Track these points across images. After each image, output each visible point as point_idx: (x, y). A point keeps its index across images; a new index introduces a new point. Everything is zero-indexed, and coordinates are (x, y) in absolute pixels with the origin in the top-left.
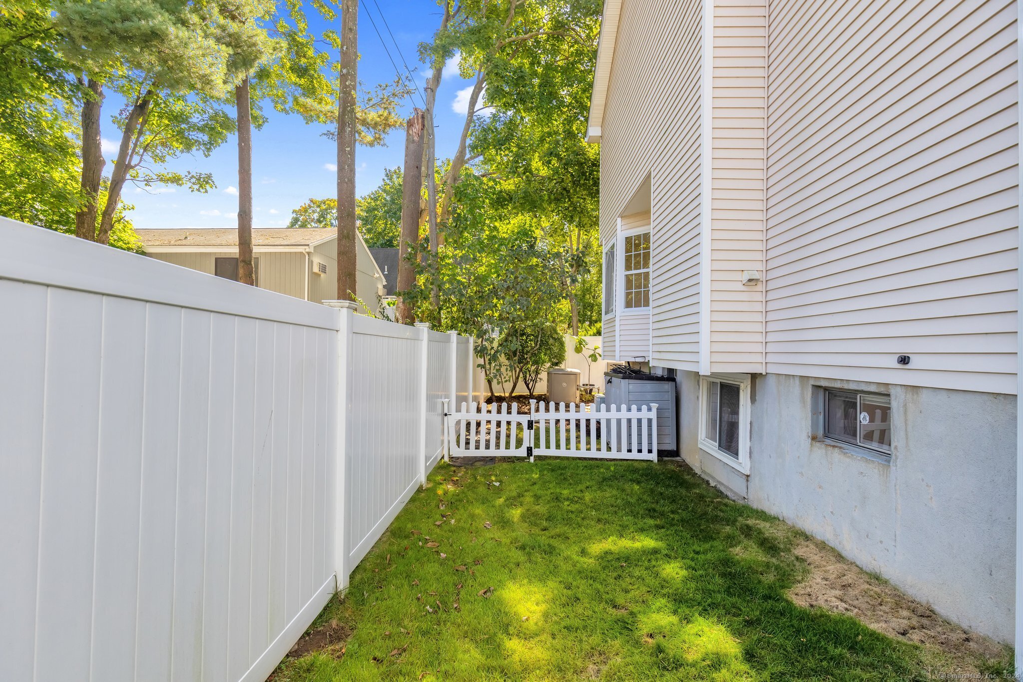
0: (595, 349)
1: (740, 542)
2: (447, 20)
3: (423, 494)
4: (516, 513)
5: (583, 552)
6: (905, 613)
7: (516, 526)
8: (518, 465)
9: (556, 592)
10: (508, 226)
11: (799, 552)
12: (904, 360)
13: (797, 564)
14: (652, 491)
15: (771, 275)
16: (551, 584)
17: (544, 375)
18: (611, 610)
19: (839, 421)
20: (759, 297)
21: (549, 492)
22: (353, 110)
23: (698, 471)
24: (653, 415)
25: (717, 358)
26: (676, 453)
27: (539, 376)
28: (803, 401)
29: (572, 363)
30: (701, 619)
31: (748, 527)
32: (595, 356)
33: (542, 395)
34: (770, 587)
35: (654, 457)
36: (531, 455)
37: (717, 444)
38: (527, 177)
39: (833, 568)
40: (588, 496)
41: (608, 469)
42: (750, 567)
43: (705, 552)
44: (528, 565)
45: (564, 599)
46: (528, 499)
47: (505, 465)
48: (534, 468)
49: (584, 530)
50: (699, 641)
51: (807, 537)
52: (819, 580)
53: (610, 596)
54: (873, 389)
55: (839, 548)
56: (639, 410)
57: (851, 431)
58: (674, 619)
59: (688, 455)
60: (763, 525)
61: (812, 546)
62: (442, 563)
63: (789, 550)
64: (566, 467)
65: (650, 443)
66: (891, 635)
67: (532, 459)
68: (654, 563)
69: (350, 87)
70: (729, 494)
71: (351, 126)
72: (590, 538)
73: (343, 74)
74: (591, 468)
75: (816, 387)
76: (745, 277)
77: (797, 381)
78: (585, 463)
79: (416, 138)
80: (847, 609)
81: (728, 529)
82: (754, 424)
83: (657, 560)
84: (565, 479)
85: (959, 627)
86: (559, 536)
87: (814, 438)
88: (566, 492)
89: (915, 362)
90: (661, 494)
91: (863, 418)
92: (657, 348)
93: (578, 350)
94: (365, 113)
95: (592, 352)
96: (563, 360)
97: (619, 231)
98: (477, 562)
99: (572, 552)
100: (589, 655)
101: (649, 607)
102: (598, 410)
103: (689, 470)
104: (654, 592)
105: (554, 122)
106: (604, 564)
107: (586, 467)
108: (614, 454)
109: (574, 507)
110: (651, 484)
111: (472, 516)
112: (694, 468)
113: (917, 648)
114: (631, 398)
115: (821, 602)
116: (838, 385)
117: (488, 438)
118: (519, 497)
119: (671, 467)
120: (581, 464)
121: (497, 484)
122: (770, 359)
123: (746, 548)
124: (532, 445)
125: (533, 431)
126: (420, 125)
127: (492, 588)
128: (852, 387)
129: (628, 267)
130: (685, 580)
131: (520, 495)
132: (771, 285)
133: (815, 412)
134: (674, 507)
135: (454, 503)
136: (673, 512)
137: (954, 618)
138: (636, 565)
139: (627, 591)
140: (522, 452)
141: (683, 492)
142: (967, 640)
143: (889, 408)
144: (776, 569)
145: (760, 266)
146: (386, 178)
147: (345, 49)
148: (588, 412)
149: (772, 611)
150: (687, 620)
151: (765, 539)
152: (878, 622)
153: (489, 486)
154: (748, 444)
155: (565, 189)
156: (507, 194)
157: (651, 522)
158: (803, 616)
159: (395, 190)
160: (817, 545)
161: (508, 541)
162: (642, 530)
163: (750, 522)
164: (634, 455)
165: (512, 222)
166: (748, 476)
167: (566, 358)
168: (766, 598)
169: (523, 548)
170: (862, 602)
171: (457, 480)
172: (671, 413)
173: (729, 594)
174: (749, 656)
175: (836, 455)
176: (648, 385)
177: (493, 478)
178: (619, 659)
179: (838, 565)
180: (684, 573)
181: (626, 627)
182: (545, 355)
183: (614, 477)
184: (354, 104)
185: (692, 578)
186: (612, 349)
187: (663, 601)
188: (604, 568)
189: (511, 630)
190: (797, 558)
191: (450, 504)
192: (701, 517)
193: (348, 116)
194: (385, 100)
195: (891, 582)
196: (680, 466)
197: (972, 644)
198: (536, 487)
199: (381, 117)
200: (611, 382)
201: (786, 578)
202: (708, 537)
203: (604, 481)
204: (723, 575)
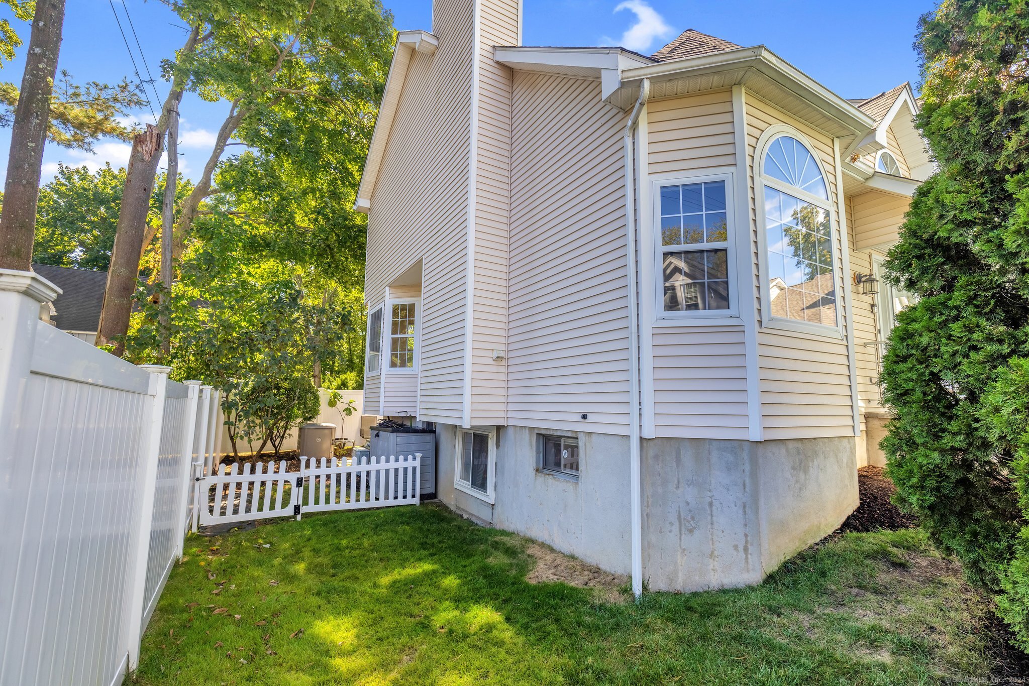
0: (350, 403)
1: (492, 554)
2: (195, 40)
3: (182, 569)
4: (300, 568)
5: (375, 586)
6: (586, 573)
7: (303, 579)
8: (286, 526)
9: (362, 618)
10: (258, 270)
11: (529, 552)
12: (585, 417)
13: (528, 559)
14: (421, 529)
15: (511, 354)
16: (355, 614)
17: (294, 431)
18: (409, 619)
19: (551, 458)
20: (503, 370)
21: (327, 544)
22: (46, 101)
23: (453, 508)
24: (417, 463)
25: (476, 414)
26: (434, 496)
27: (288, 432)
28: (531, 445)
29: (325, 417)
30: (475, 608)
31: (496, 542)
32: (350, 410)
33: (289, 452)
34: (515, 578)
35: (416, 501)
36: (299, 513)
37: (470, 483)
38: (288, 228)
39: (549, 557)
40: (366, 543)
41: (378, 516)
42: (501, 568)
43: (470, 565)
44: (329, 606)
45: (370, 622)
46: (307, 553)
47: (269, 528)
48: (305, 526)
49: (370, 569)
50: (475, 621)
51: (533, 542)
52: (542, 566)
53: (407, 610)
54: (569, 434)
55: (552, 544)
56: (406, 460)
57: (558, 464)
58: (457, 613)
59: (445, 497)
60: (506, 539)
61: (537, 546)
62: (238, 624)
63: (523, 551)
64: (337, 521)
65: (414, 489)
66: (580, 586)
67: (299, 517)
68: (435, 580)
69: (44, 72)
70: (479, 522)
71: (40, 118)
72: (377, 574)
73: (35, 54)
74: (362, 517)
75: (538, 434)
76: (495, 355)
77: (527, 429)
78: (356, 514)
79: (146, 158)
80: (558, 579)
81: (482, 547)
82: (498, 464)
83: (436, 577)
84: (339, 530)
85: (610, 573)
86: (349, 578)
87: (537, 470)
88: (344, 542)
89: (590, 418)
90: (428, 530)
91: (565, 454)
92: (424, 405)
93: (332, 404)
94: (65, 108)
95: (347, 406)
96: (317, 414)
97: (387, 298)
98: (275, 615)
99: (367, 586)
100: (402, 651)
101: (437, 609)
102: (359, 463)
103: (445, 508)
104: (440, 599)
105: (319, 180)
106: (396, 590)
107: (357, 517)
108: (382, 503)
109: (355, 553)
110: (419, 524)
111: (254, 579)
112: (450, 506)
113: (592, 589)
114: (398, 449)
115: (544, 579)
116: (551, 433)
117: (237, 502)
118: (297, 553)
119: (431, 507)
120: (351, 515)
121: (268, 546)
122: (510, 414)
123: (496, 557)
124: (300, 503)
125: (301, 489)
126: (154, 144)
127: (303, 629)
128: (559, 433)
129: (394, 332)
130: (460, 586)
131: (298, 552)
132: (511, 362)
133: (538, 452)
134: (440, 538)
135: (226, 571)
136: (440, 542)
137: (608, 570)
138: (421, 585)
139: (419, 604)
140: (289, 511)
141: (444, 525)
142: (614, 579)
143: (577, 447)
144: (517, 566)
145: (504, 348)
146: (60, 176)
147: (41, 24)
148: (348, 465)
149: (518, 590)
150: (466, 610)
151: (509, 548)
152: (574, 581)
153: (259, 549)
154: (494, 480)
155: (328, 246)
156: (263, 240)
157: (426, 552)
158: (535, 588)
159: (76, 193)
160: (539, 545)
161: (302, 592)
162: (420, 559)
163: (497, 539)
164: (400, 501)
165: (262, 266)
166: (493, 505)
167: (320, 412)
168: (513, 584)
169: (319, 594)
170: (565, 574)
171: (217, 549)
172: (431, 461)
173: (491, 588)
174: (508, 620)
175: (550, 480)
176: (413, 437)
177: (260, 541)
178: (424, 647)
179: (552, 555)
180: (458, 581)
181: (425, 626)
182: (299, 409)
183: (386, 523)
184: (50, 93)
185: (464, 584)
186: (376, 404)
187: (447, 603)
188: (396, 593)
189: (333, 653)
190: (529, 556)
191: (222, 572)
192: (462, 542)
193: (37, 105)
194: (100, 102)
195: (580, 558)
196: (439, 506)
197: (616, 581)
198: (313, 542)
199: (93, 119)
200: (378, 436)
201: (523, 569)
202: (470, 556)
203: (377, 528)
204: (485, 577)
